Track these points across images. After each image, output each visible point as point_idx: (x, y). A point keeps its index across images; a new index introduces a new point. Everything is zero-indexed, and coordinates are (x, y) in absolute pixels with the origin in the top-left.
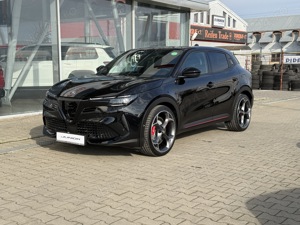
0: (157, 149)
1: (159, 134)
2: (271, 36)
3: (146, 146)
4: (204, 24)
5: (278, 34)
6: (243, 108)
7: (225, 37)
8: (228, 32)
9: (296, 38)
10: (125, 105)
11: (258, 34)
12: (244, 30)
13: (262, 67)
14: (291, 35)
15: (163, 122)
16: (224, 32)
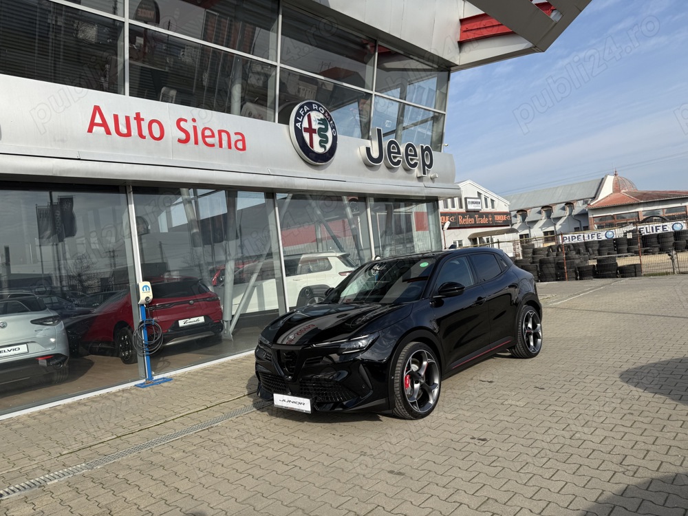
0: (416, 408)
1: (417, 386)
2: (540, 212)
3: (399, 407)
4: (457, 209)
5: (548, 209)
6: (530, 325)
7: (484, 221)
8: (487, 214)
9: (571, 211)
10: (362, 350)
11: (523, 213)
12: (506, 210)
13: (535, 251)
14: (564, 209)
15: (420, 365)
16: (482, 215)
